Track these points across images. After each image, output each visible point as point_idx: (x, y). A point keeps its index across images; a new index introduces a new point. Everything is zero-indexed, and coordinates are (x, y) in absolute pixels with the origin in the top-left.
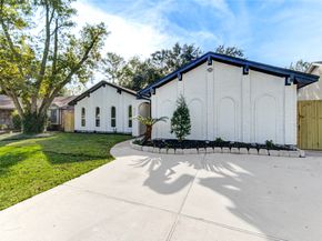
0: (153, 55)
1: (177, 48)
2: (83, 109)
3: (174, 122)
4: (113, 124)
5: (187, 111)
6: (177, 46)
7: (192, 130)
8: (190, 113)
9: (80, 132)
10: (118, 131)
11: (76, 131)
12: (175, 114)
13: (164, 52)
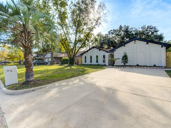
0: (109, 32)
1: (121, 27)
2: (85, 57)
3: (123, 59)
4: (97, 61)
5: (127, 56)
6: (121, 26)
7: (129, 62)
8: (128, 57)
9: (85, 65)
10: (100, 64)
11: (83, 64)
12: (123, 57)
13: (114, 30)
